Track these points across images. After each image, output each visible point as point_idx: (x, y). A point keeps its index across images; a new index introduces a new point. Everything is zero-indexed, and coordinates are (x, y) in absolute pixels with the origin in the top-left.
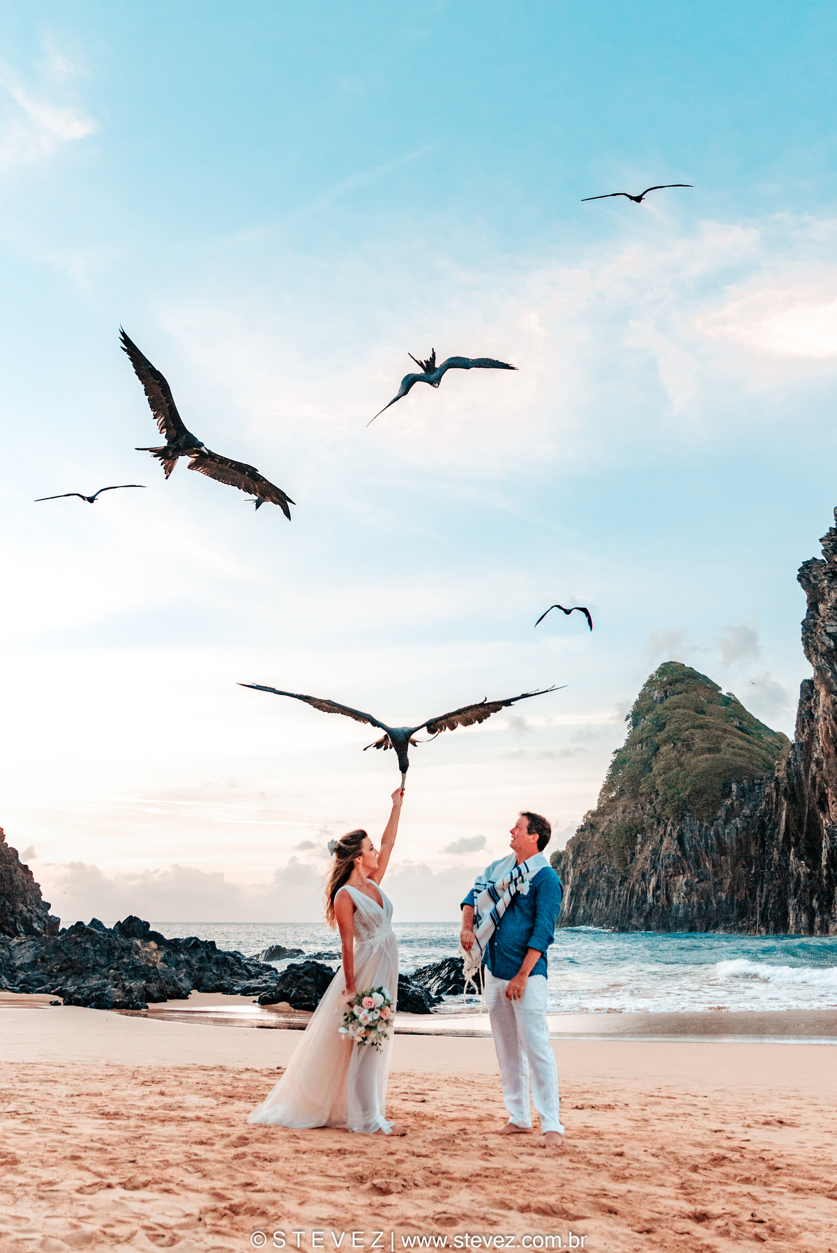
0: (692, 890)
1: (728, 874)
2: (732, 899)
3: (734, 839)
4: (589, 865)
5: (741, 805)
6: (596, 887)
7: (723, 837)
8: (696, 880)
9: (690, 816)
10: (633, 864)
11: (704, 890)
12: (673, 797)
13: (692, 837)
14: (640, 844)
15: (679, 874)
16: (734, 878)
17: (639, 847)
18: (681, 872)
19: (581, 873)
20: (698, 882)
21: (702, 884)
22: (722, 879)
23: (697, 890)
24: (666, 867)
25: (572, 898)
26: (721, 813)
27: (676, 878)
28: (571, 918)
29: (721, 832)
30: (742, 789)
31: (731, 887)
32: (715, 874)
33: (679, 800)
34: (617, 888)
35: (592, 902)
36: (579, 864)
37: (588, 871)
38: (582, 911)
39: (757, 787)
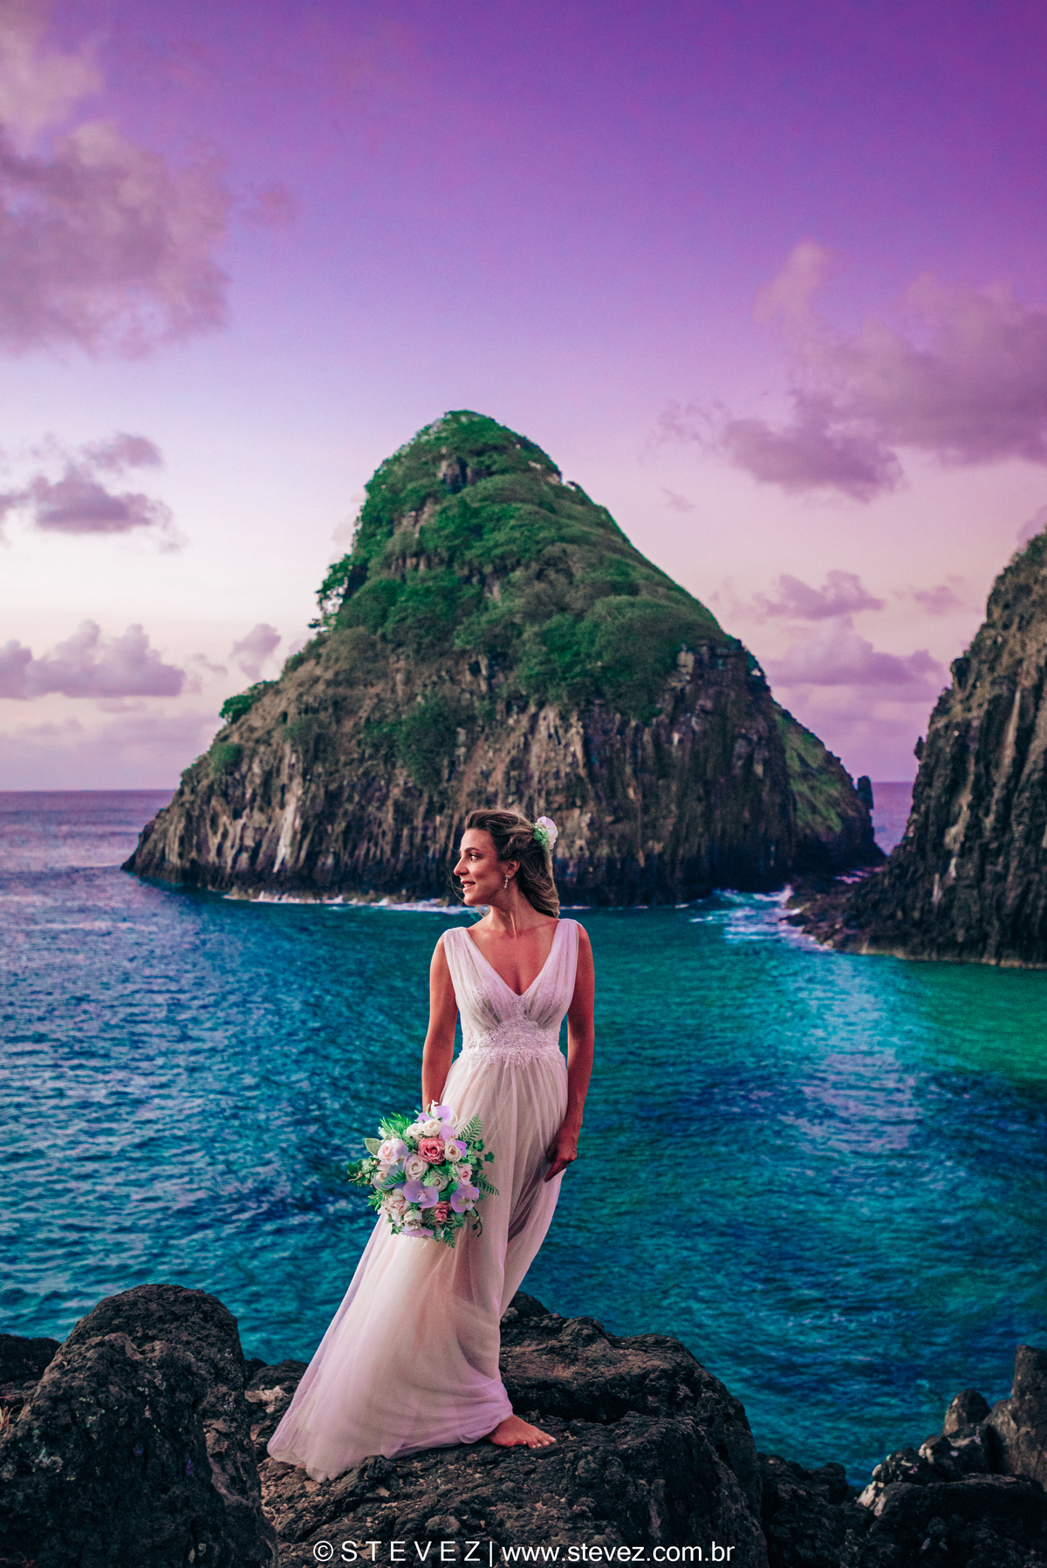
0: (601, 835)
1: (670, 811)
2: (674, 852)
3: (688, 752)
4: (343, 777)
5: (698, 690)
6: (361, 818)
7: (666, 746)
8: (609, 819)
9: (601, 705)
10: (453, 783)
11: (623, 837)
12: (568, 668)
13: (604, 743)
14: (465, 745)
15: (573, 805)
16: (680, 818)
17: (462, 751)
18: (578, 803)
19: (326, 792)
20: (613, 822)
21: (620, 827)
22: (656, 819)
23: (611, 837)
24: (548, 793)
25: (303, 837)
26: (665, 703)
27: (565, 814)
28: (305, 872)
29: (664, 738)
30: (699, 662)
31: (675, 832)
32: (646, 810)
33: (584, 673)
34: (418, 822)
35: (355, 847)
36: (319, 775)
37: (341, 787)
38: (330, 861)
39: (720, 662)
